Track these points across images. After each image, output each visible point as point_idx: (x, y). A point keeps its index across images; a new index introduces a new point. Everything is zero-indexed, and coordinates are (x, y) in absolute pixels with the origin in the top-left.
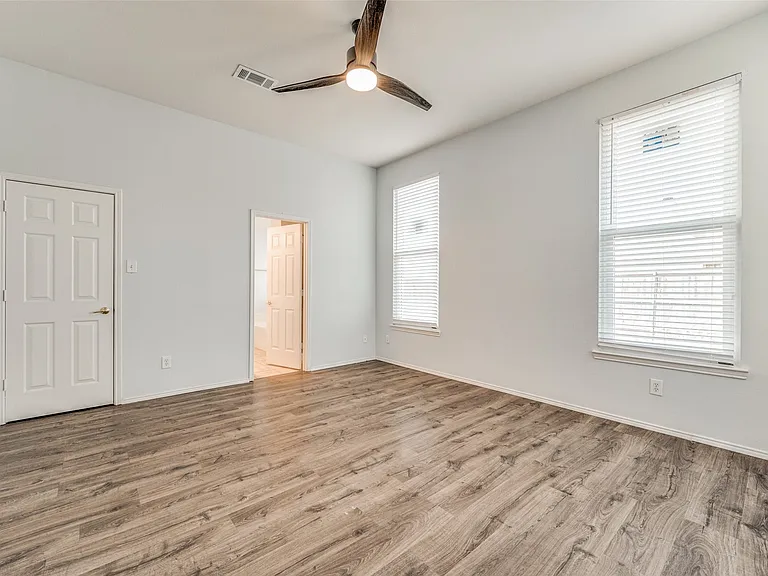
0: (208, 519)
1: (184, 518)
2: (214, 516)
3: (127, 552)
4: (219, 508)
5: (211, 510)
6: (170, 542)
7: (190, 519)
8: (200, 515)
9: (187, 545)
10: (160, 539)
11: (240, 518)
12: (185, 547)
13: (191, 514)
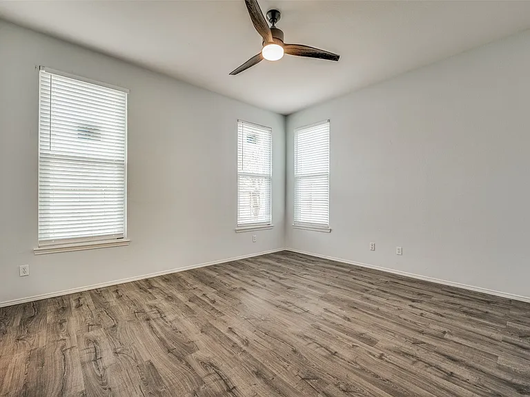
0: (382, 354)
1: (390, 366)
2: (377, 353)
3: (434, 378)
4: (370, 353)
5: (374, 356)
6: (411, 362)
7: (389, 362)
8: (382, 359)
9: (405, 354)
10: (414, 368)
11: (371, 342)
12: (407, 354)
13: (385, 363)
